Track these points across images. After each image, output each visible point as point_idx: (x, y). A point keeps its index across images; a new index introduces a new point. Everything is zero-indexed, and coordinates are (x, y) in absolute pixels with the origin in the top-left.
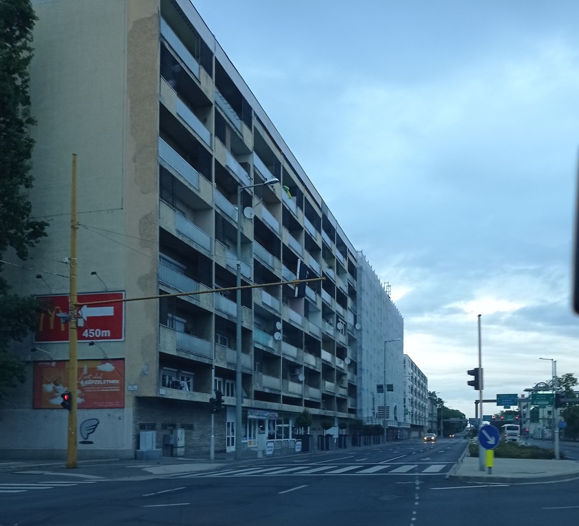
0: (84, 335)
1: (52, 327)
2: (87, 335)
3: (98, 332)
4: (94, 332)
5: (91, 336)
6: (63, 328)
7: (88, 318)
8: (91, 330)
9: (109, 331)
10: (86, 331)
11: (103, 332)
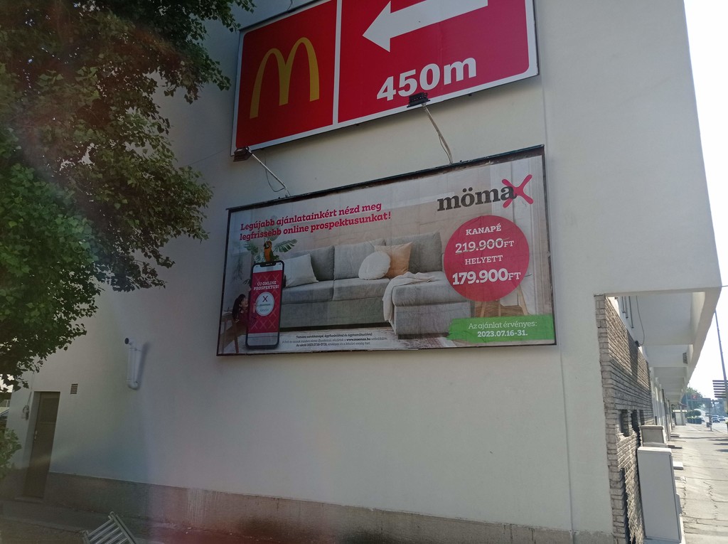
0: (380, 95)
1: (284, 99)
2: (390, 95)
3: (430, 73)
4: (417, 77)
5: (403, 93)
6: (315, 94)
7: (393, 41)
8: (403, 76)
9: (471, 62)
10: (390, 81)
11: (448, 69)
